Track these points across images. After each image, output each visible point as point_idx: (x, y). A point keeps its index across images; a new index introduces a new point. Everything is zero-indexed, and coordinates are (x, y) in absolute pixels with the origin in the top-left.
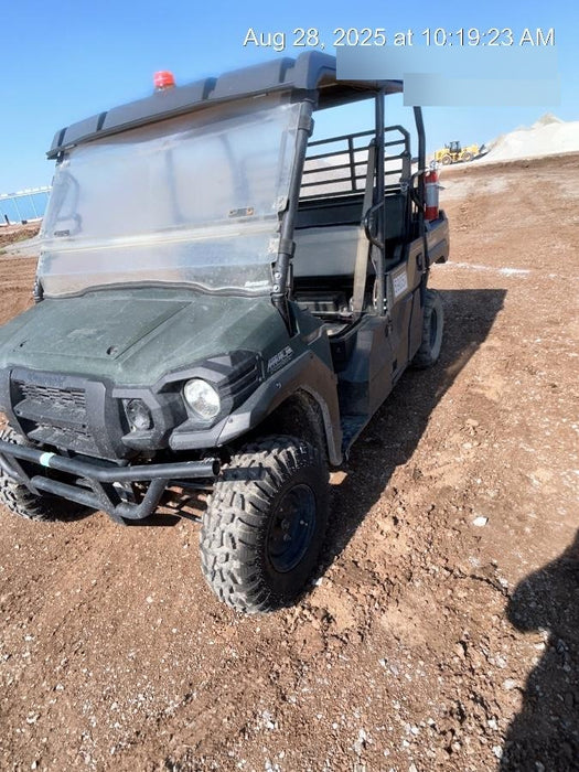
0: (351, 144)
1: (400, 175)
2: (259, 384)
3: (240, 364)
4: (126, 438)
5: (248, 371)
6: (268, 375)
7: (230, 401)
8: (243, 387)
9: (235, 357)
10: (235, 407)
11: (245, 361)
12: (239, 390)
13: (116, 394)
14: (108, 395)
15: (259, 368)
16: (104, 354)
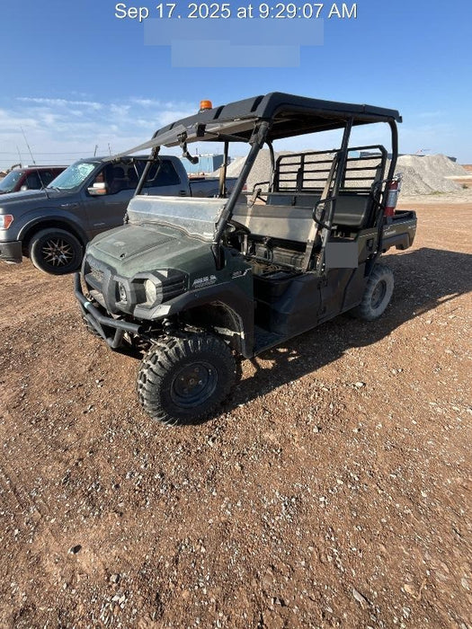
0: (303, 159)
1: (373, 181)
2: (184, 292)
3: (173, 277)
4: (117, 304)
5: (178, 282)
6: (192, 288)
7: (161, 296)
8: (172, 290)
9: (170, 272)
10: (164, 301)
11: (177, 276)
12: (168, 291)
13: (116, 278)
14: (112, 279)
15: (186, 283)
16: (118, 257)
